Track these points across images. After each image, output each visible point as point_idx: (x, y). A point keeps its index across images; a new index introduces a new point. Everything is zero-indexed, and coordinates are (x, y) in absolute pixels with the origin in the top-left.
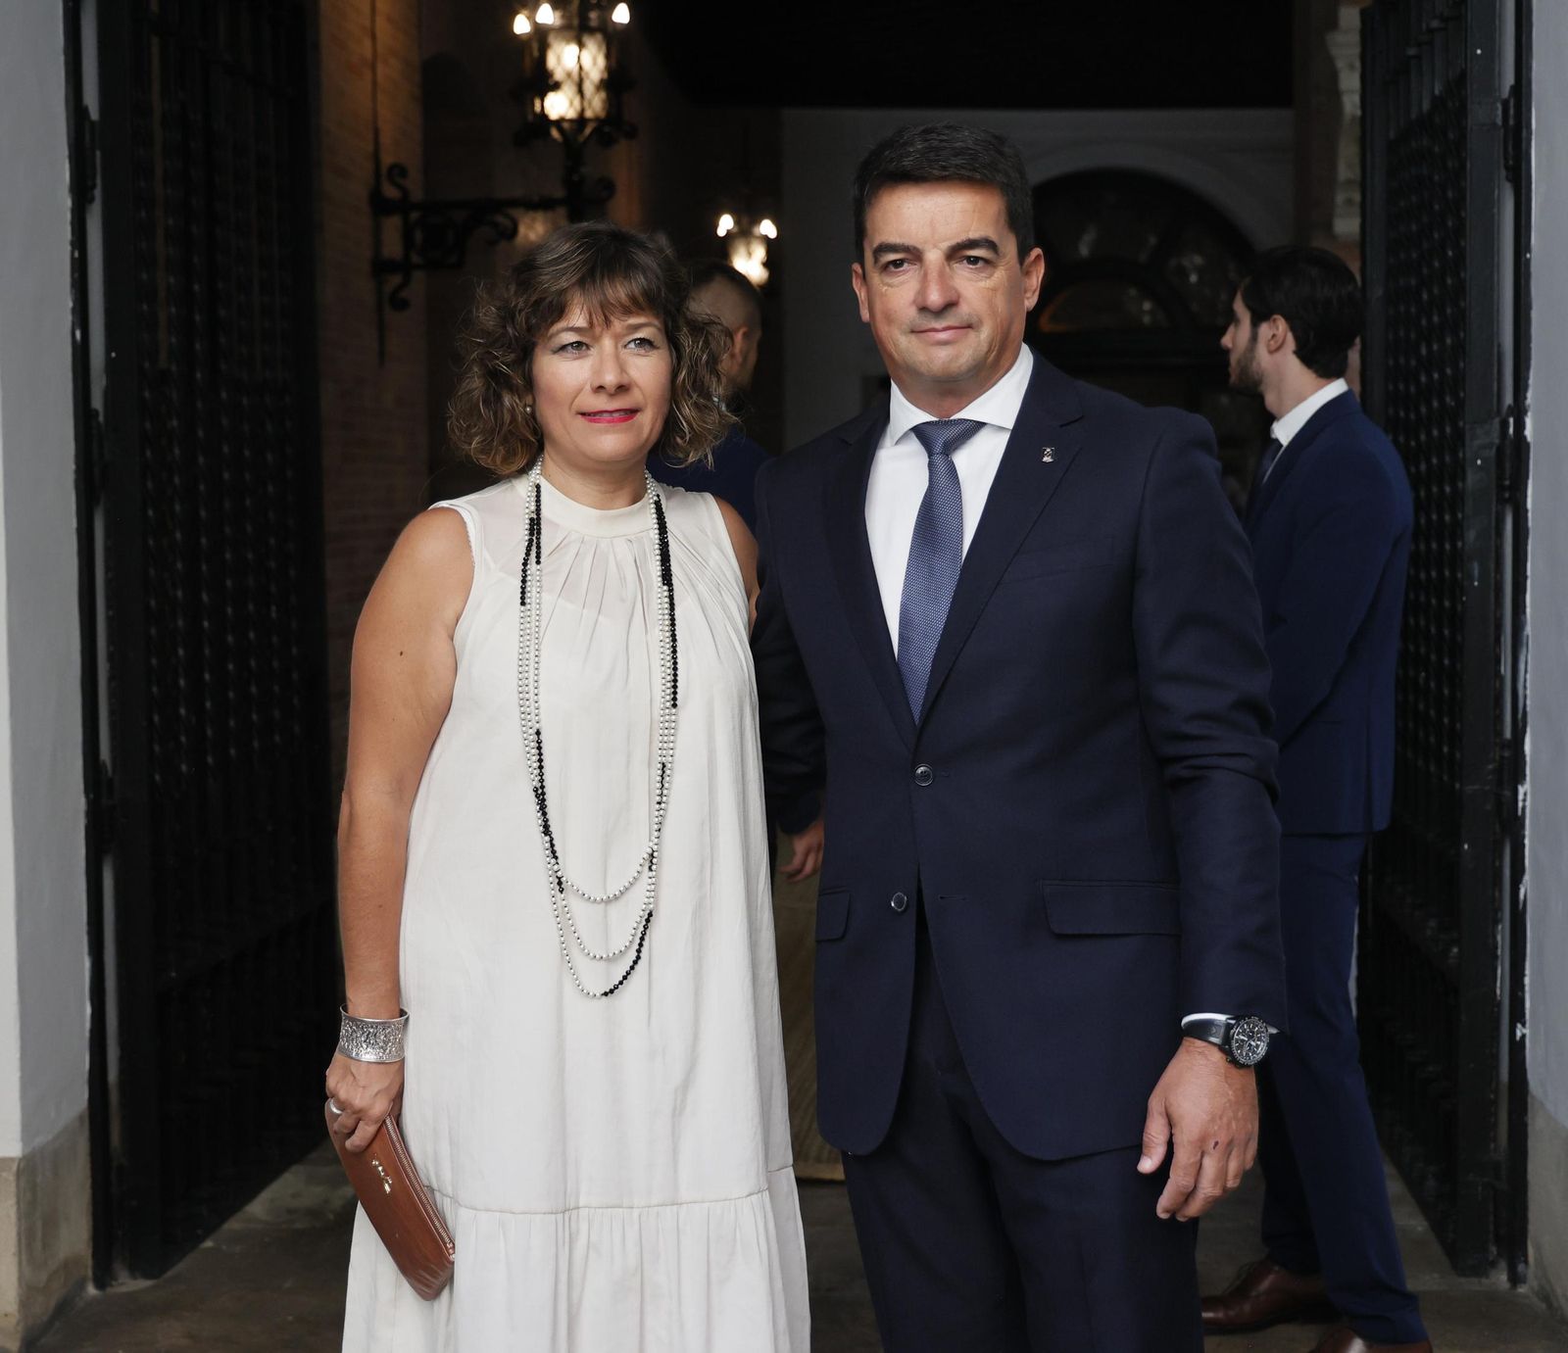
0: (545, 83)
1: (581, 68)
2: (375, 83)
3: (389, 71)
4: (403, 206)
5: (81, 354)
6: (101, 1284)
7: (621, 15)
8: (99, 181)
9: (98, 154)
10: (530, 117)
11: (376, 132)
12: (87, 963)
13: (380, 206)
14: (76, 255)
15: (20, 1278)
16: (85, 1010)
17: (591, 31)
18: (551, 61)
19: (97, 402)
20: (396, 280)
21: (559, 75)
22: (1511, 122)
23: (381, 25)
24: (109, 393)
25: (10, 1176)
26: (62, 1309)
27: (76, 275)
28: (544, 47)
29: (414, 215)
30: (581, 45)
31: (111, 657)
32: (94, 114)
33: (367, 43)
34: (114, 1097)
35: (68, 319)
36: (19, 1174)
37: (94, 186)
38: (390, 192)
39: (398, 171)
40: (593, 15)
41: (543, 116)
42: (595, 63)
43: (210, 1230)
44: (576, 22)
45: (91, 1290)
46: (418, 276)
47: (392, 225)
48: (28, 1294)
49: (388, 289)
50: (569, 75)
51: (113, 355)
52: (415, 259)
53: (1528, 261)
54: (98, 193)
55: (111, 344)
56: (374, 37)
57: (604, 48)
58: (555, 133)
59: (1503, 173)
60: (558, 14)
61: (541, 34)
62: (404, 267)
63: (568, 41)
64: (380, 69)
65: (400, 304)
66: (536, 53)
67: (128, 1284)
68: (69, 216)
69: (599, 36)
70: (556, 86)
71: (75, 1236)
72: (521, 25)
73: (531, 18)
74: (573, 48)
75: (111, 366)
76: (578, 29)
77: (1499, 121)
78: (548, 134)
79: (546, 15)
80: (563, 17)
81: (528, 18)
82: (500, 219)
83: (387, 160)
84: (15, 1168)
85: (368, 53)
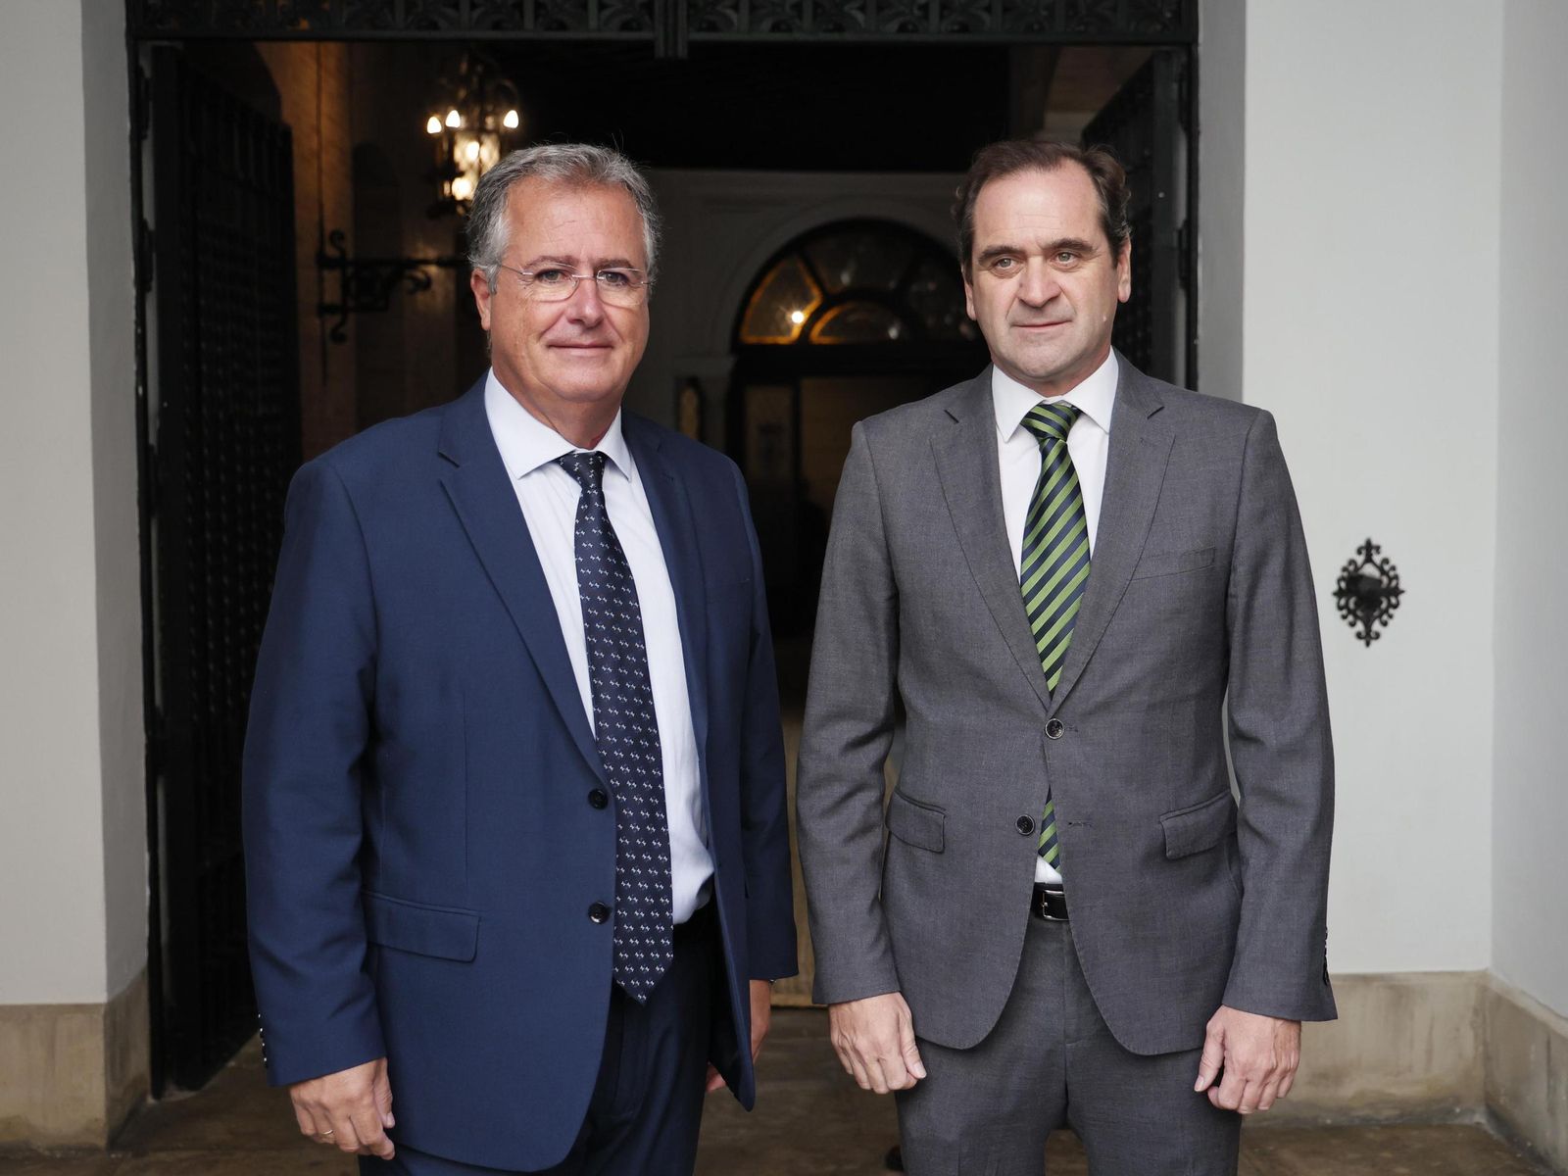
0: (453, 172)
1: (480, 161)
2: (320, 170)
3: (330, 158)
4: (339, 263)
5: (142, 403)
6: (157, 1094)
7: (511, 120)
8: (154, 275)
9: (154, 255)
10: (440, 197)
11: (321, 207)
12: (147, 857)
13: (323, 262)
14: (139, 331)
15: (107, 1090)
16: (144, 892)
17: (488, 132)
18: (458, 155)
19: (152, 440)
20: (337, 319)
21: (463, 166)
22: (1184, 245)
23: (325, 124)
24: (160, 433)
25: (99, 1017)
26: (133, 1113)
27: (139, 347)
28: (452, 145)
29: (350, 271)
30: (481, 144)
31: (162, 629)
32: (151, 224)
33: (315, 139)
34: (165, 957)
35: (132, 378)
36: (105, 1017)
37: (151, 278)
38: (331, 251)
39: (337, 237)
40: (490, 121)
41: (452, 197)
42: (491, 157)
43: (232, 1053)
44: (477, 125)
45: (150, 1100)
46: (352, 317)
47: (332, 278)
48: (112, 1102)
49: (329, 327)
50: (471, 166)
51: (165, 404)
52: (351, 303)
53: (1196, 346)
54: (154, 284)
55: (163, 396)
56: (319, 132)
57: (499, 144)
58: (460, 210)
59: (1178, 281)
60: (463, 119)
61: (450, 135)
62: (342, 309)
63: (471, 139)
64: (324, 157)
65: (338, 337)
66: (445, 146)
67: (177, 1095)
68: (133, 302)
69: (494, 137)
70: (461, 174)
71: (140, 1061)
72: (434, 126)
73: (443, 121)
74: (475, 145)
75: (163, 413)
76: (477, 131)
77: (1175, 243)
78: (454, 211)
79: (454, 119)
80: (467, 121)
81: (440, 121)
82: (420, 275)
83: (329, 227)
84: (102, 1011)
85: (314, 144)
